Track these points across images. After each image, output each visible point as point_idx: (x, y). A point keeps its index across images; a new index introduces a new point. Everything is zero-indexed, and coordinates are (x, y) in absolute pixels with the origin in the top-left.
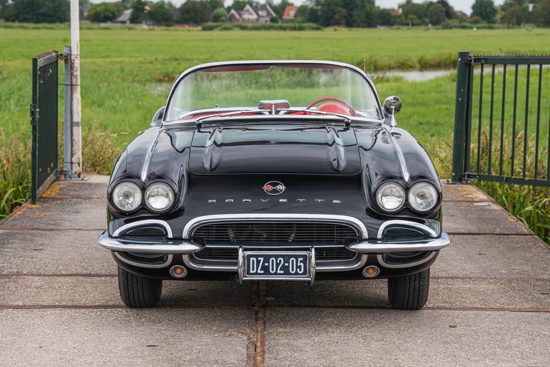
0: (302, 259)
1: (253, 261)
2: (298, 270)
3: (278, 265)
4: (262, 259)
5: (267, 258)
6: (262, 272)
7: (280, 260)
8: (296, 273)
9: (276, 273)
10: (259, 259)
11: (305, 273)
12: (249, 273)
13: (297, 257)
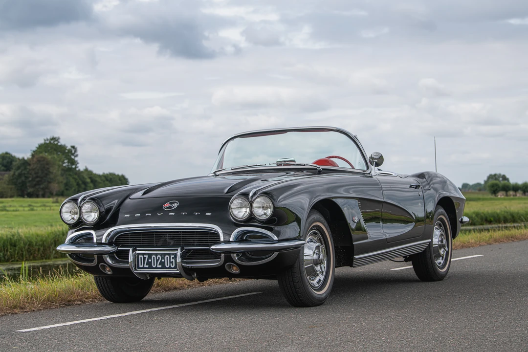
0: (173, 256)
1: (141, 258)
2: (171, 264)
3: (157, 261)
4: (146, 256)
5: (150, 255)
6: (147, 266)
7: (159, 257)
8: (170, 267)
9: (156, 268)
10: (145, 256)
11: (175, 267)
12: (139, 268)
13: (169, 254)
